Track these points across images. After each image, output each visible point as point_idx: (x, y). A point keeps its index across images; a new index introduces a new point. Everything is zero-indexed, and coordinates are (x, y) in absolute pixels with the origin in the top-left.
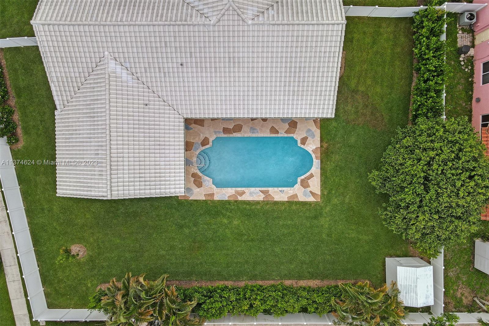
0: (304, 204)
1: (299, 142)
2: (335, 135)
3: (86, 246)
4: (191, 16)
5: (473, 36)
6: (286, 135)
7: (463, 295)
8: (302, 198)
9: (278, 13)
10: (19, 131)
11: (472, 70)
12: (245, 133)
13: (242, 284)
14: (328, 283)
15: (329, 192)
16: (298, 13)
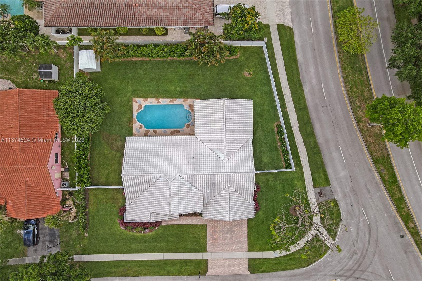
0: (140, 97)
1: (143, 127)
2: (126, 130)
3: (245, 76)
4: (188, 177)
5: (62, 177)
6: (150, 130)
7: (63, 54)
8: (142, 100)
9: (151, 179)
10: (276, 130)
11: (62, 161)
12: (169, 130)
13: (169, 58)
14: (128, 59)
15: (128, 102)
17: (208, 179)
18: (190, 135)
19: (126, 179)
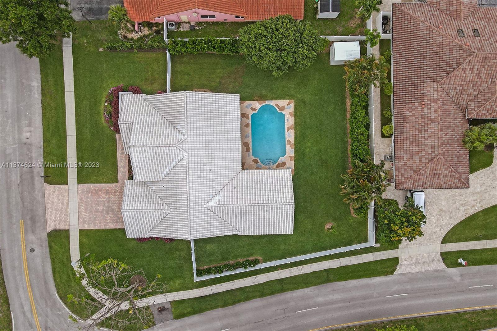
0: (295, 108)
1: (254, 112)
2: (250, 93)
4: (183, 165)
5: (182, 22)
6: (250, 119)
8: (292, 110)
9: (179, 123)
11: (204, 22)
12: (249, 140)
15: (288, 95)
16: (179, 114)
17: (180, 187)
18: (243, 164)
19: (179, 95)
